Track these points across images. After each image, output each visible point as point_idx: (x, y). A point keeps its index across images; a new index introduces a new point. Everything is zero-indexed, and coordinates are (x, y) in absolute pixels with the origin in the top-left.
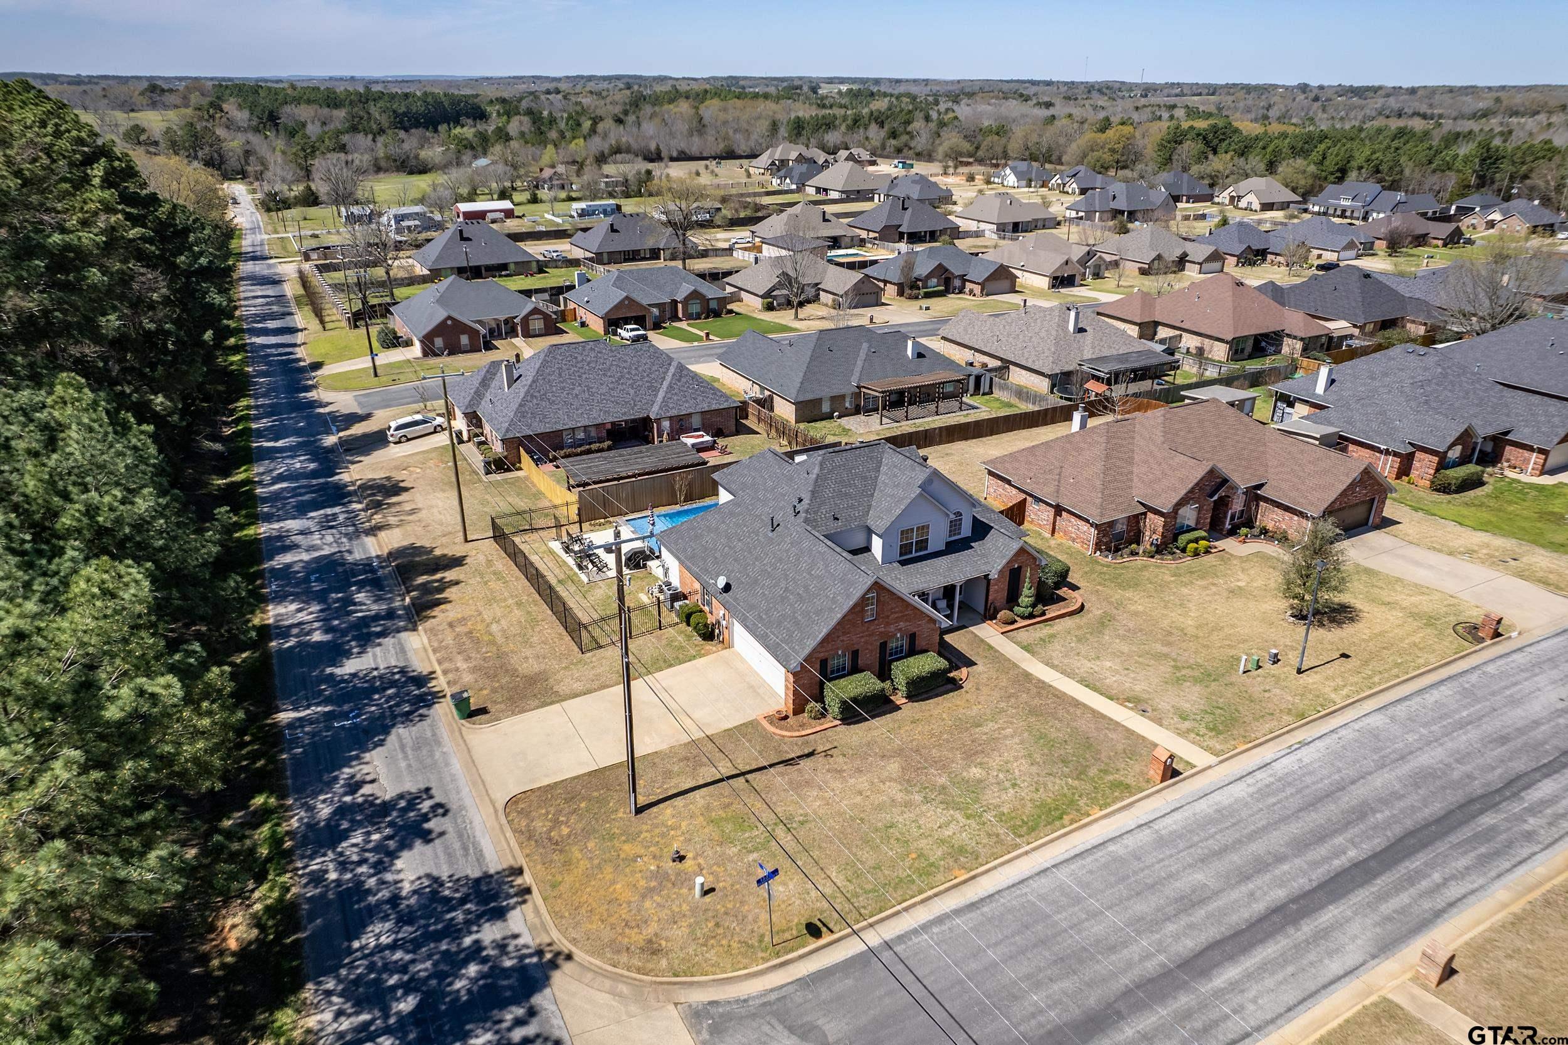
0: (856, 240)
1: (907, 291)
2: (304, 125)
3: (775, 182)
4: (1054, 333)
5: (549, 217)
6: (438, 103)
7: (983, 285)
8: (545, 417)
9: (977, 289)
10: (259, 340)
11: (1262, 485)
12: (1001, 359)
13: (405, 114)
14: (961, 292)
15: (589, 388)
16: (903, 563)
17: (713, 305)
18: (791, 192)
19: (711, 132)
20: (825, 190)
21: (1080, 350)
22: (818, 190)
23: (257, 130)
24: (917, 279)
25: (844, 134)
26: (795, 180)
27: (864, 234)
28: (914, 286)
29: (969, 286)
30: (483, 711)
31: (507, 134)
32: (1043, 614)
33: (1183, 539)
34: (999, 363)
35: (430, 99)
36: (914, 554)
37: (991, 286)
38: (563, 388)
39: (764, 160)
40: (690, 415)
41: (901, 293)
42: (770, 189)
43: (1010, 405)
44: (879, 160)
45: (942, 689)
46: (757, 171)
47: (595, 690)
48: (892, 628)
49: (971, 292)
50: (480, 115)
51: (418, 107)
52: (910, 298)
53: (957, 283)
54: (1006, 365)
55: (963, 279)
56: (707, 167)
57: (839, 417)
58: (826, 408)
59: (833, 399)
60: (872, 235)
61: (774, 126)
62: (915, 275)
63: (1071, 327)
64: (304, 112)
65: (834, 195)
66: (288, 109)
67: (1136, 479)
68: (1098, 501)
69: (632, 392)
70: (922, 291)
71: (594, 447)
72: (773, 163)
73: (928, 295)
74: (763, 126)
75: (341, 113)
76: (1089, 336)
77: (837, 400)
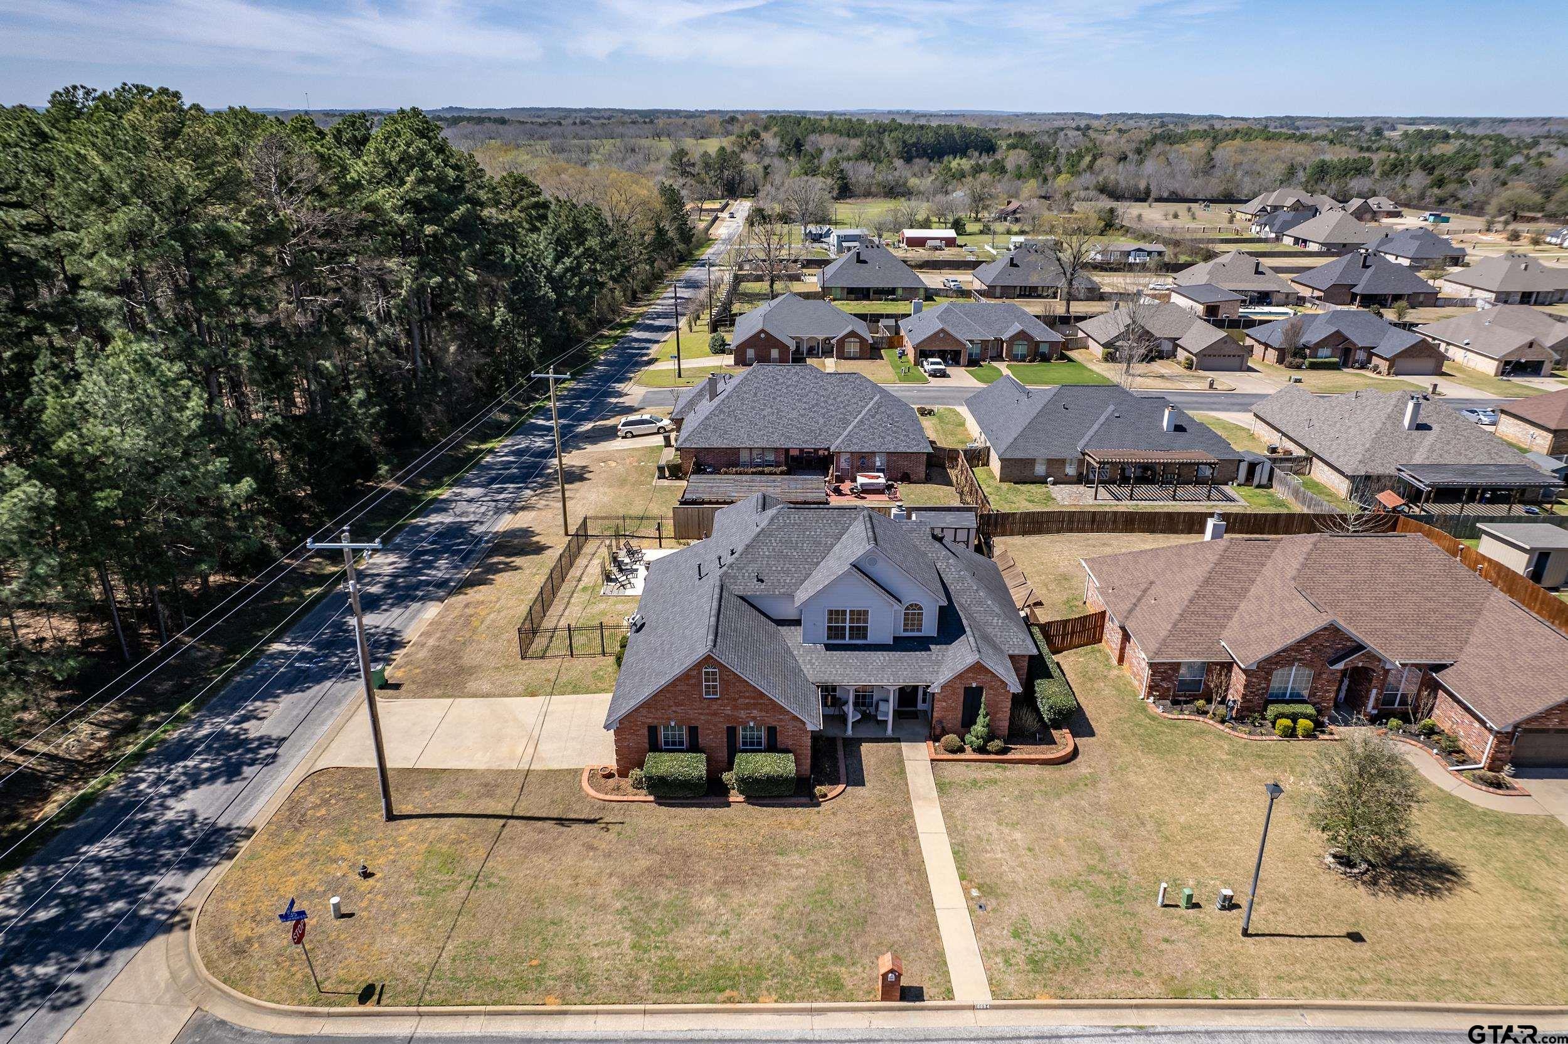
0: (1292, 299)
1: (1289, 359)
2: (821, 152)
3: (1255, 229)
4: (1379, 425)
5: (988, 248)
6: (949, 135)
7: (1392, 362)
8: (726, 433)
9: (1384, 366)
10: (635, 334)
11: (1444, 667)
12: (1306, 449)
13: (914, 145)
14: (1362, 367)
15: (779, 411)
16: (829, 647)
17: (1044, 349)
18: (1266, 240)
19: (1218, 172)
20: (1305, 241)
21: (1411, 451)
22: (1297, 241)
23: (782, 155)
24: (1305, 347)
25: (1376, 181)
26: (1276, 228)
27: (1306, 292)
28: (1299, 352)
29: (1375, 360)
30: (397, 686)
31: (1003, 167)
32: (1005, 751)
33: (1272, 710)
34: (1302, 453)
35: (942, 132)
36: (847, 641)
37: (1402, 364)
38: (753, 408)
39: (1255, 205)
40: (874, 453)
41: (1281, 360)
42: (1246, 236)
43: (1282, 504)
44: (1405, 211)
45: (793, 800)
46: (1244, 216)
47: (494, 696)
48: (743, 714)
49: (1375, 369)
50: (989, 147)
51: (929, 138)
52: (1291, 366)
53: (1361, 355)
54: (1310, 457)
55: (1370, 352)
56: (1189, 209)
57: (1054, 483)
58: (1040, 469)
59: (1050, 462)
60: (1317, 293)
61: (1291, 171)
62: (1303, 341)
63: (1406, 422)
64: (827, 141)
65: (1313, 247)
66: (813, 137)
67: (1236, 616)
68: (1163, 633)
69: (821, 421)
70: (1307, 362)
71: (766, 469)
72: (1264, 209)
73: (1314, 366)
74: (1279, 169)
75: (856, 143)
76: (1430, 437)
77: (1056, 465)
